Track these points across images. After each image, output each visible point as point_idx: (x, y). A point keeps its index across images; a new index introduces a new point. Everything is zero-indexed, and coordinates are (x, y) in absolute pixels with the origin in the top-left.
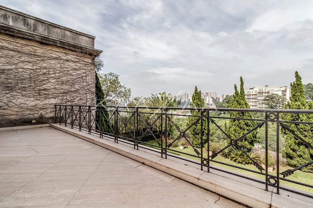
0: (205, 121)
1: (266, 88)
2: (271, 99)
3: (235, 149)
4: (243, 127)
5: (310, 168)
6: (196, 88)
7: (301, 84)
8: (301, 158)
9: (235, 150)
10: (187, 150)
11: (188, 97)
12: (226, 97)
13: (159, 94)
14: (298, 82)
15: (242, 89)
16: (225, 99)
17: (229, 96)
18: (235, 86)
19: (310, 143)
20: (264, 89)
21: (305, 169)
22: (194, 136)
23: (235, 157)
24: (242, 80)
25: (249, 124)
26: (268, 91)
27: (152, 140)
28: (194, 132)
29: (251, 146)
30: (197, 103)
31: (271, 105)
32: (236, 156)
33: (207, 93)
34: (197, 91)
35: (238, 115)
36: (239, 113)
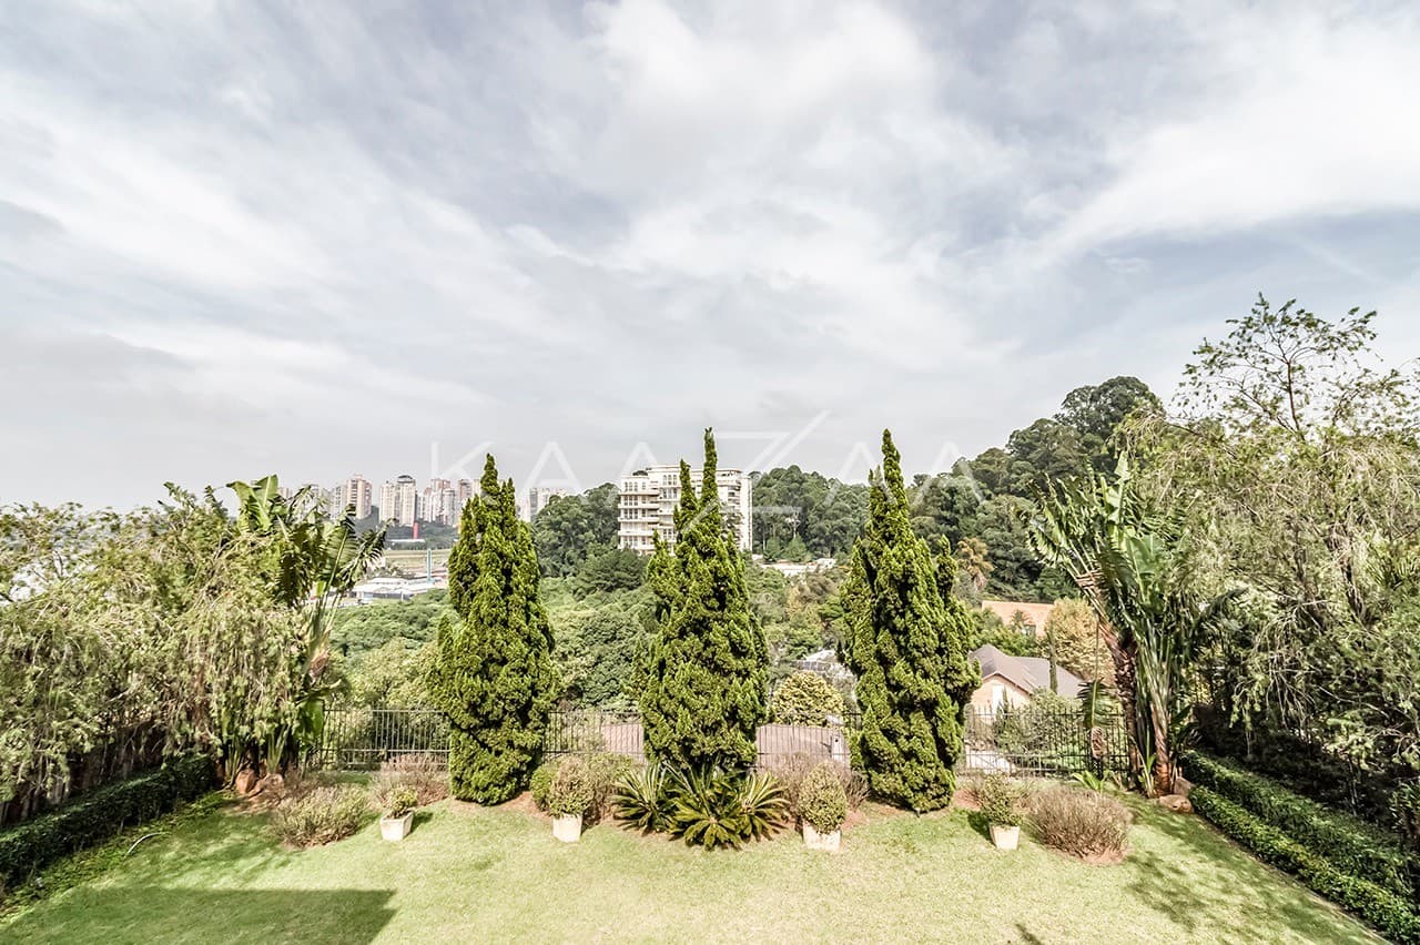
3: (685, 772)
4: (724, 662)
6: (490, 466)
8: (914, 762)
9: (685, 779)
10: (430, 835)
11: (370, 496)
12: (550, 504)
13: (228, 486)
16: (543, 513)
17: (559, 498)
21: (921, 803)
22: (475, 738)
23: (698, 820)
27: (147, 822)
28: (476, 715)
32: (697, 815)
33: (465, 484)
34: (496, 485)
35: (701, 608)
36: (705, 598)
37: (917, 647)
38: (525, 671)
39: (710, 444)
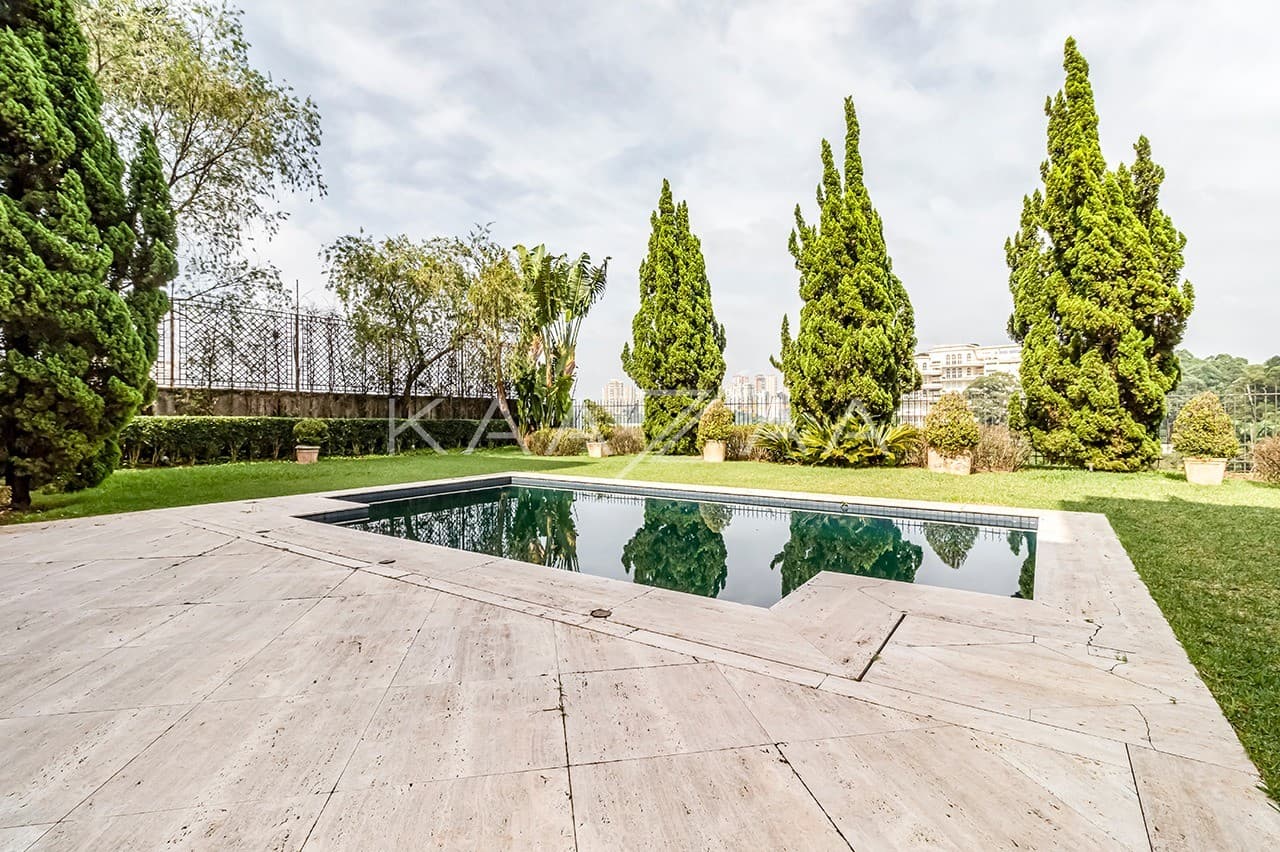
0: (700, 331)
1: (972, 352)
2: (988, 392)
5: (1118, 450)
7: (1085, 93)
8: (1086, 410)
14: (1076, 83)
15: (852, 153)
18: (824, 146)
19: (1121, 330)
20: (964, 354)
21: (1097, 459)
24: (854, 117)
25: (876, 293)
26: (979, 364)
29: (886, 396)
30: (666, 250)
31: (988, 413)
34: (670, 204)
35: (832, 263)
36: (837, 253)
37: (1087, 269)
38: (691, 347)
39: (850, 113)
